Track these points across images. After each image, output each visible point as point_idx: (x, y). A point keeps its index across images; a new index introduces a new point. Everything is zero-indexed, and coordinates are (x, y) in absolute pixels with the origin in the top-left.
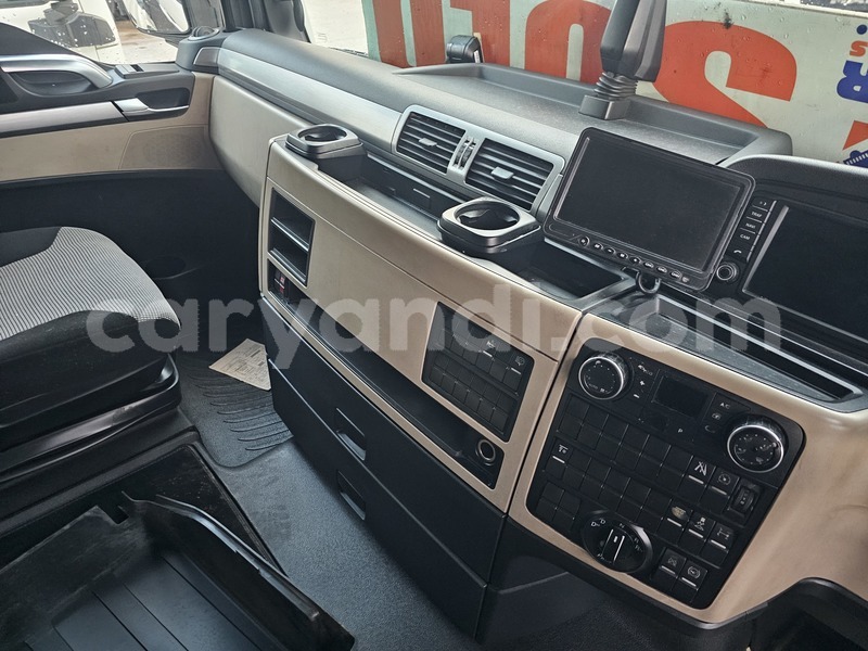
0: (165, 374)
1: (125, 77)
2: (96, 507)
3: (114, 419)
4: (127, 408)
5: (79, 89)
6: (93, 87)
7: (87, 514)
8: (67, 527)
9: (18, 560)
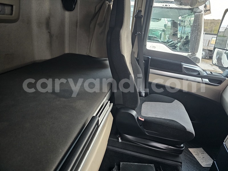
0: (182, 145)
1: (208, 74)
2: (153, 165)
3: (166, 147)
4: (170, 147)
5: (195, 74)
6: (199, 74)
7: (151, 165)
8: (146, 164)
9: (136, 164)
